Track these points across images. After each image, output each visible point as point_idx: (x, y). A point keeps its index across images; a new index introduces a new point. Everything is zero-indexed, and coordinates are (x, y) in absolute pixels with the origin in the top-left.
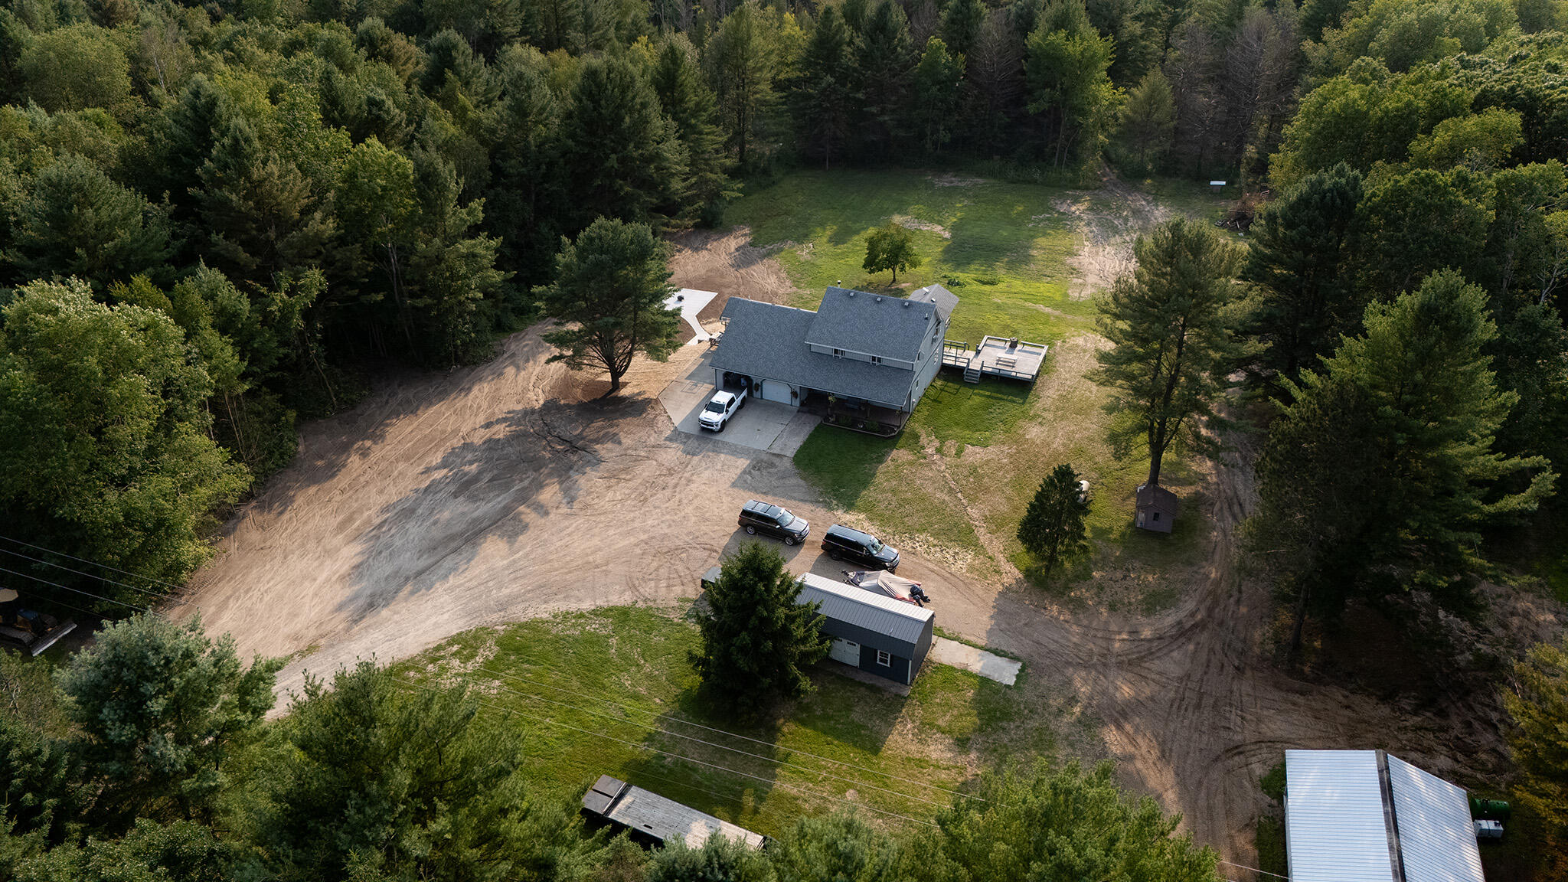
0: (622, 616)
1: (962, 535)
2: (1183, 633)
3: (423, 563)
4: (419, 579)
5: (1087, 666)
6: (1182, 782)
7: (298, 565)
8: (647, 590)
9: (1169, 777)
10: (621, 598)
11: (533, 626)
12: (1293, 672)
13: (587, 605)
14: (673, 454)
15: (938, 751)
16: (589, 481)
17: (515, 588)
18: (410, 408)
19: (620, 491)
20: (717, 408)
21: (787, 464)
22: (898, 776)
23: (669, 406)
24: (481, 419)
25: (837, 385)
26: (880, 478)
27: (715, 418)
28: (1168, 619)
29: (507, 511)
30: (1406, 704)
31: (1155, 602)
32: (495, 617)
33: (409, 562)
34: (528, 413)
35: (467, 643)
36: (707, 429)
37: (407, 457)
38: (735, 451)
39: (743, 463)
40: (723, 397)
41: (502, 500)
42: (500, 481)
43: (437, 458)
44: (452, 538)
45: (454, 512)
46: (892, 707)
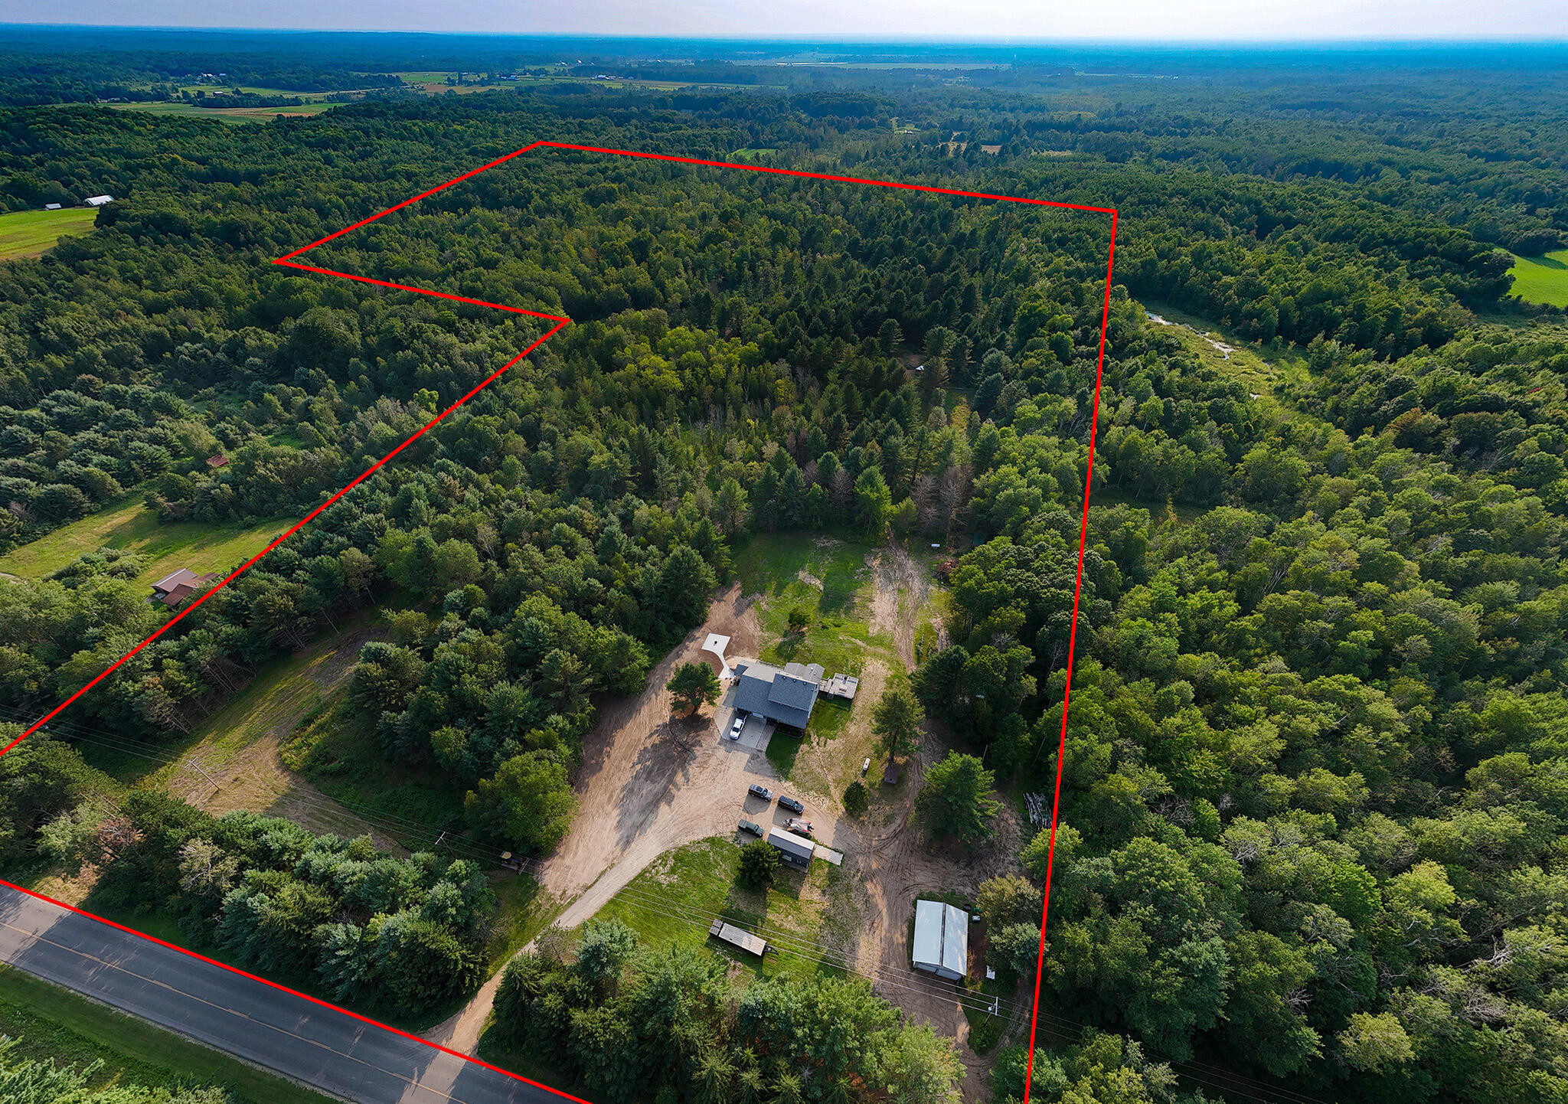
0: (712, 841)
1: (825, 791)
2: (896, 835)
3: (642, 818)
4: (640, 827)
5: (864, 854)
6: (889, 905)
7: (599, 822)
8: (720, 828)
9: (885, 902)
10: (711, 834)
11: (683, 848)
12: (928, 853)
13: (701, 837)
14: (721, 752)
15: (816, 896)
16: (693, 769)
17: (674, 831)
18: (620, 725)
19: (706, 774)
20: (736, 730)
21: (763, 756)
22: (804, 908)
23: (717, 722)
24: (647, 732)
25: (782, 718)
26: (797, 762)
27: (735, 734)
28: (893, 827)
29: (666, 788)
30: (962, 864)
31: (889, 820)
32: (671, 845)
33: (636, 818)
34: (665, 725)
35: (663, 858)
36: (733, 739)
37: (624, 758)
38: (745, 750)
39: (747, 756)
40: (738, 723)
41: (664, 782)
42: (661, 772)
43: (635, 758)
44: (649, 804)
45: (649, 789)
46: (802, 878)
